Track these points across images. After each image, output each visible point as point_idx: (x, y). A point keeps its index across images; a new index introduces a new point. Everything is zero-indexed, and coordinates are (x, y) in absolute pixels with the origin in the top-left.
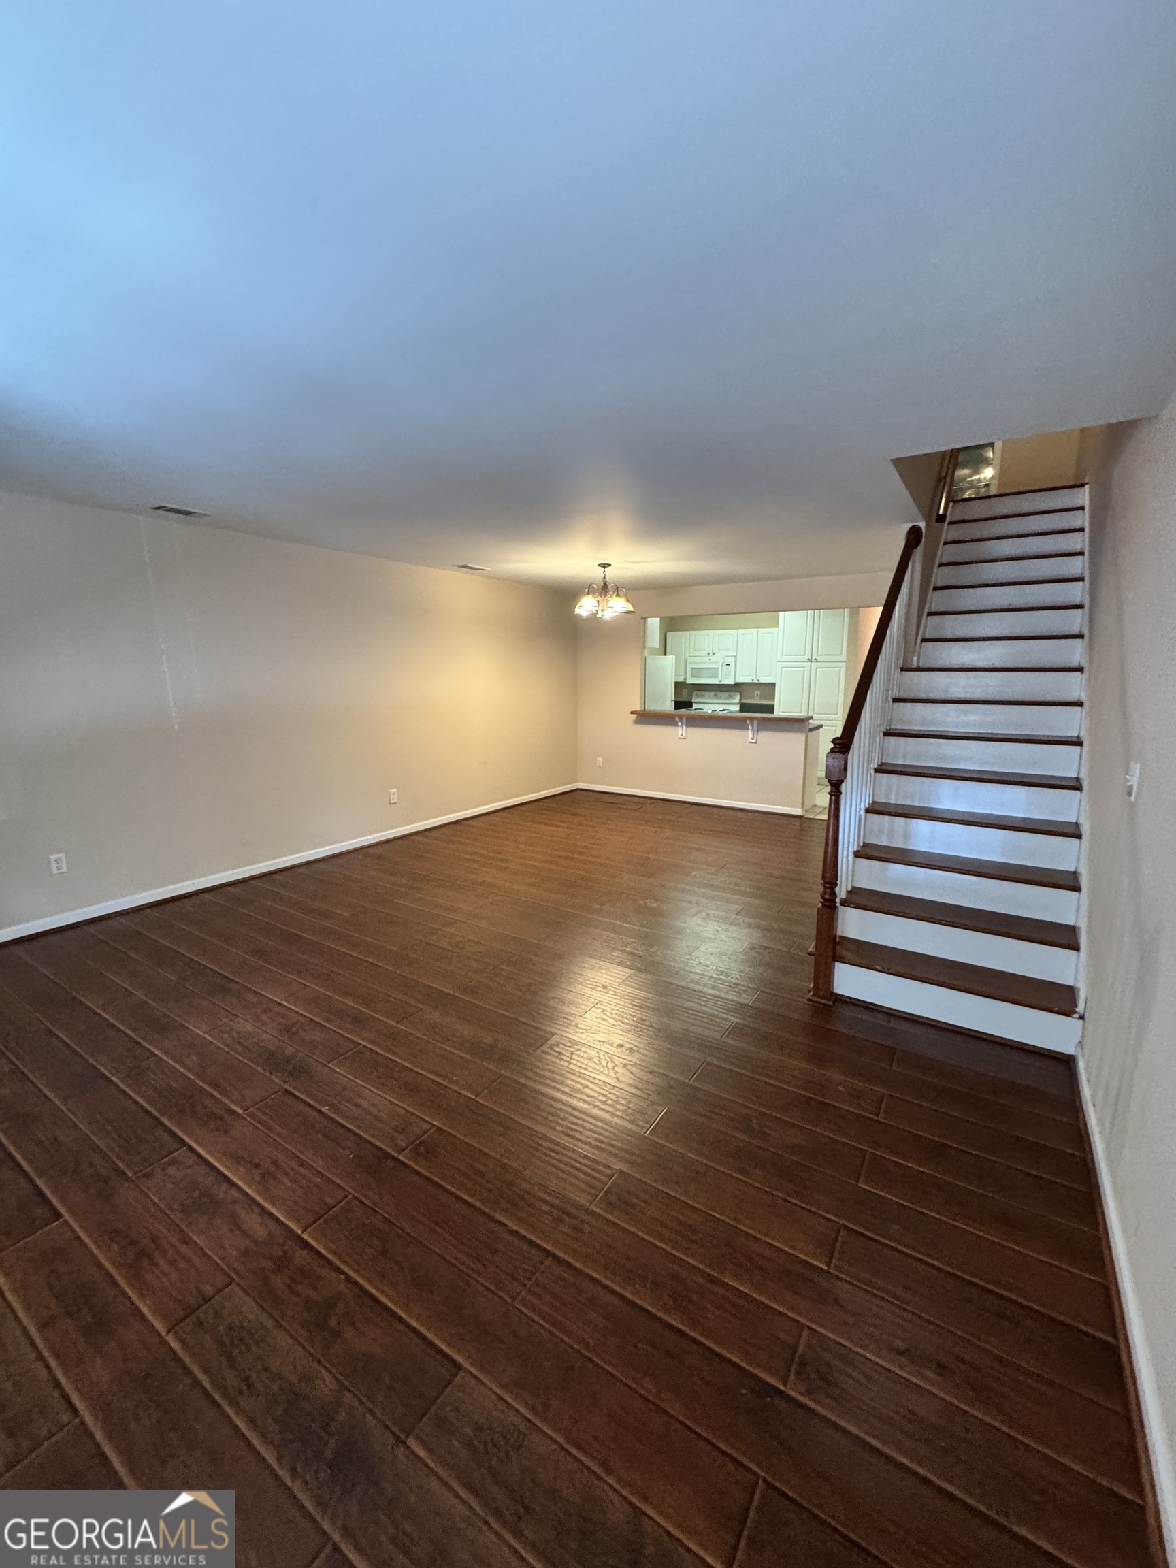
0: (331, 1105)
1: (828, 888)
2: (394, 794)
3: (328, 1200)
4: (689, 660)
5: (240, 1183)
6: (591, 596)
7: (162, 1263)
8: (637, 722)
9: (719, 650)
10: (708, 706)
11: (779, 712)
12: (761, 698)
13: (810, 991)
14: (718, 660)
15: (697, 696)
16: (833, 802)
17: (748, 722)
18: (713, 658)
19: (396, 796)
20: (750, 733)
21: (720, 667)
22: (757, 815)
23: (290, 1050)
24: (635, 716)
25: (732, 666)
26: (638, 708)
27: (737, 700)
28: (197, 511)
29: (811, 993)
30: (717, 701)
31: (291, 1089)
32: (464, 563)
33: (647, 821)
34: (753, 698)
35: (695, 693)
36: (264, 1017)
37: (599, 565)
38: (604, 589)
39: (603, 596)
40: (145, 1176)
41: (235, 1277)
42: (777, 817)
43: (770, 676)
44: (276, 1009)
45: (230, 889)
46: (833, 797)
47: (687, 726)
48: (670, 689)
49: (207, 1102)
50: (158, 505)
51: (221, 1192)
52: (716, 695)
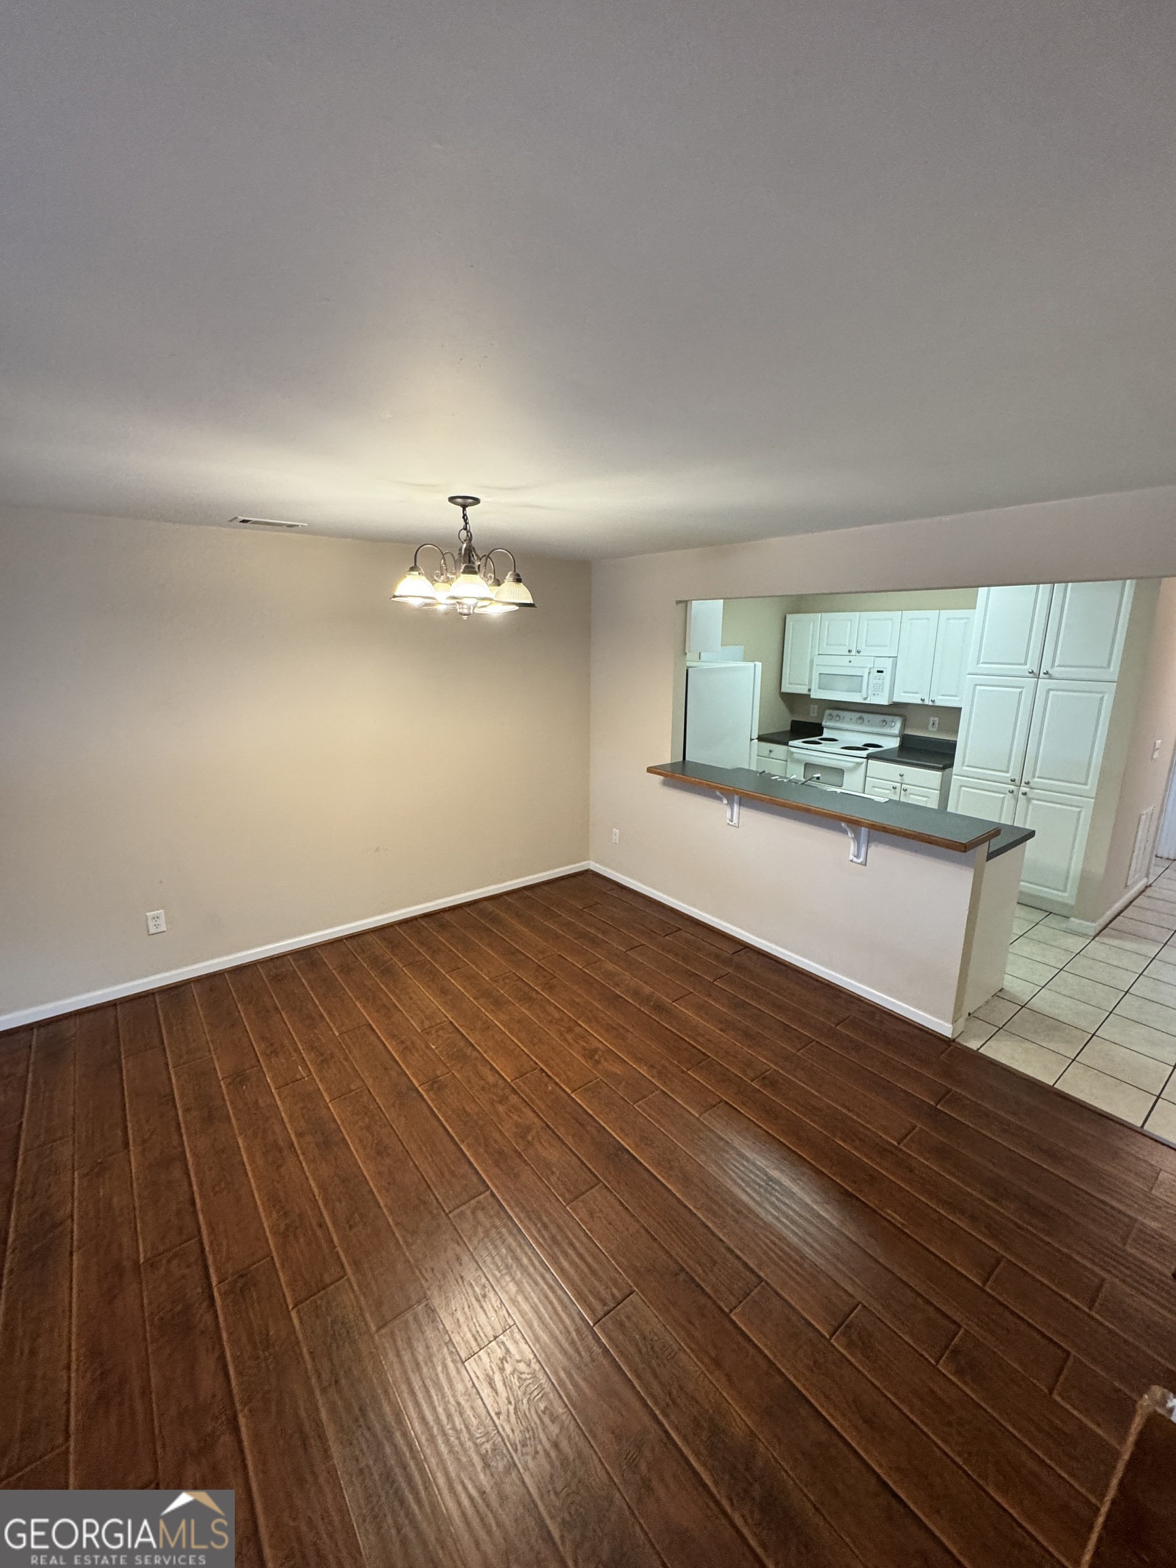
2: (157, 917)
4: (817, 660)
8: (667, 785)
9: (868, 645)
10: (848, 735)
12: (940, 730)
14: (862, 665)
15: (831, 717)
18: (857, 660)
20: (852, 847)
21: (867, 676)
24: (657, 775)
25: (887, 674)
26: (665, 761)
27: (896, 729)
30: (864, 728)
34: (922, 727)
35: (828, 712)
37: (450, 500)
43: (956, 696)
47: (741, 806)
52: (861, 718)
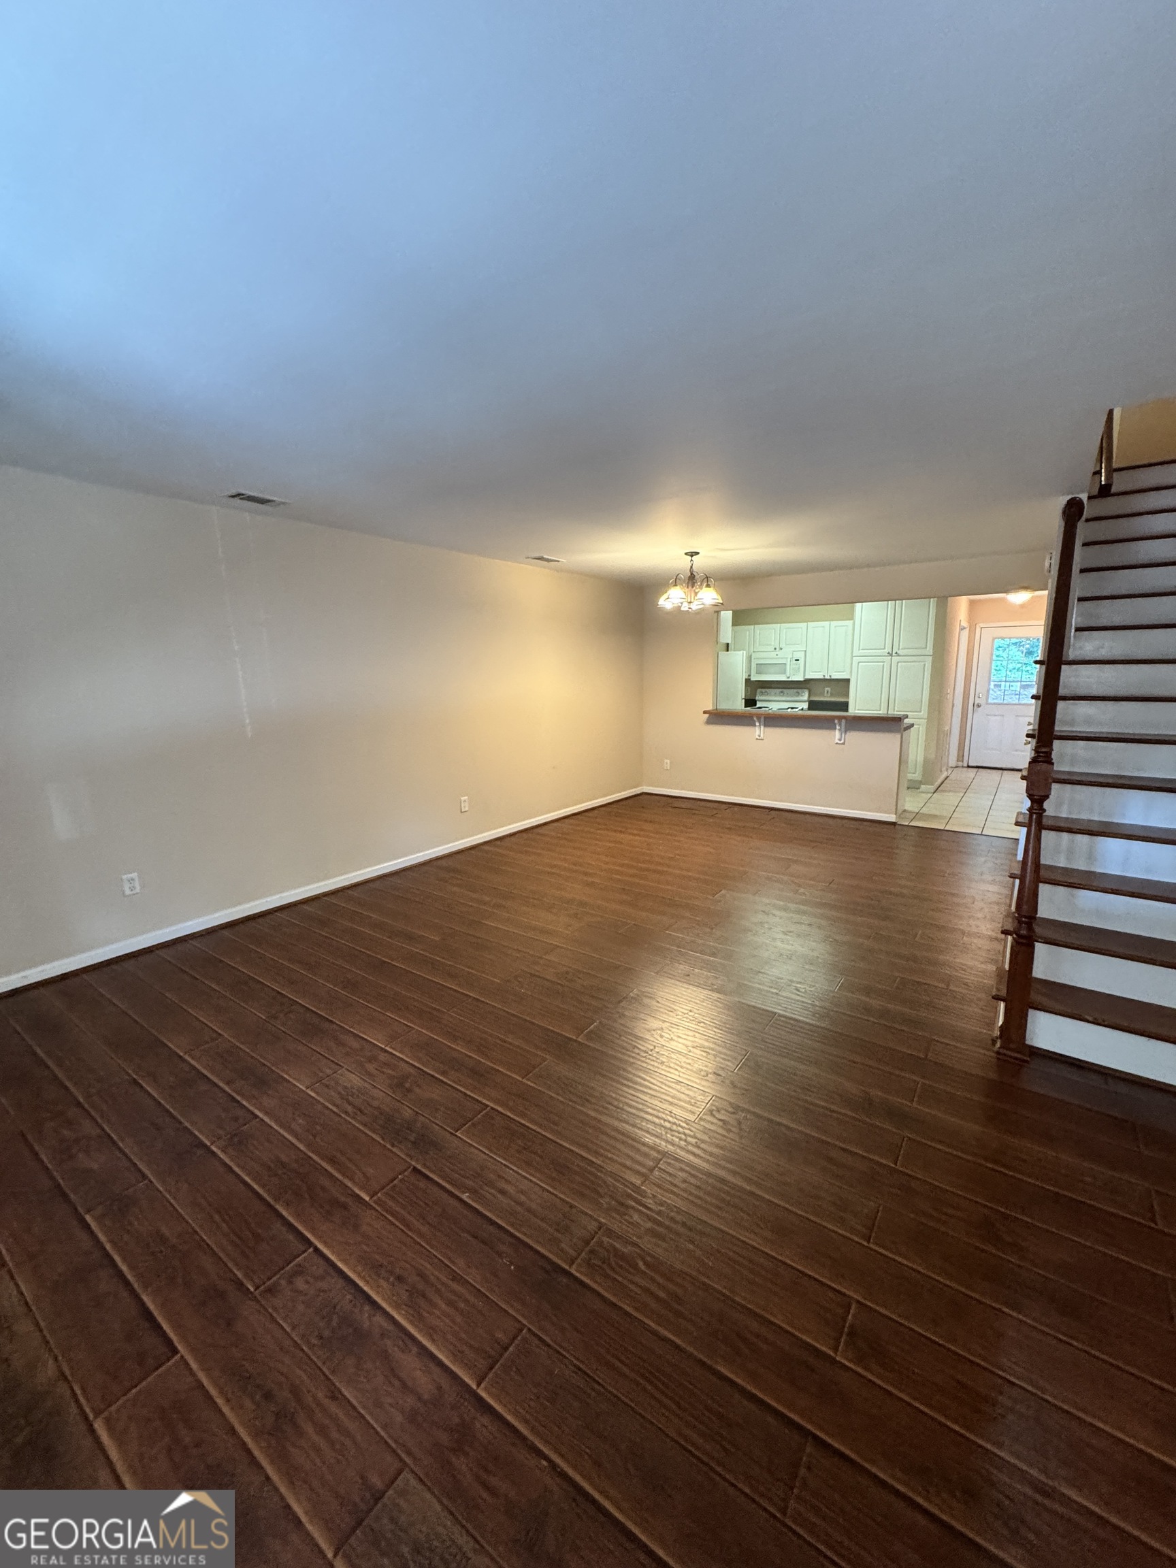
0: (474, 1192)
1: (1025, 923)
2: (465, 801)
3: (500, 1335)
4: (756, 655)
5: (384, 1305)
6: (678, 587)
7: (309, 1429)
8: (708, 722)
9: (786, 644)
10: (774, 704)
11: (853, 710)
12: (832, 695)
13: (994, 1042)
14: (786, 655)
15: (762, 694)
16: (1034, 820)
17: (836, 721)
18: (780, 653)
19: (467, 804)
20: (837, 733)
21: (789, 663)
22: (846, 821)
23: (407, 1113)
24: (707, 715)
25: (801, 662)
26: (710, 707)
27: (806, 697)
28: (275, 499)
29: (998, 1045)
30: (784, 699)
31: (419, 1167)
32: (537, 555)
33: (730, 829)
34: (822, 694)
35: (759, 690)
36: (371, 1067)
37: (686, 554)
38: (692, 579)
39: (690, 587)
40: (269, 1290)
41: (407, 1460)
42: (868, 824)
43: (844, 672)
44: (382, 1057)
45: (305, 907)
46: (1034, 816)
47: (765, 726)
48: (740, 686)
49: (326, 1183)
50: (234, 492)
51: (364, 1316)
52: (782, 692)
